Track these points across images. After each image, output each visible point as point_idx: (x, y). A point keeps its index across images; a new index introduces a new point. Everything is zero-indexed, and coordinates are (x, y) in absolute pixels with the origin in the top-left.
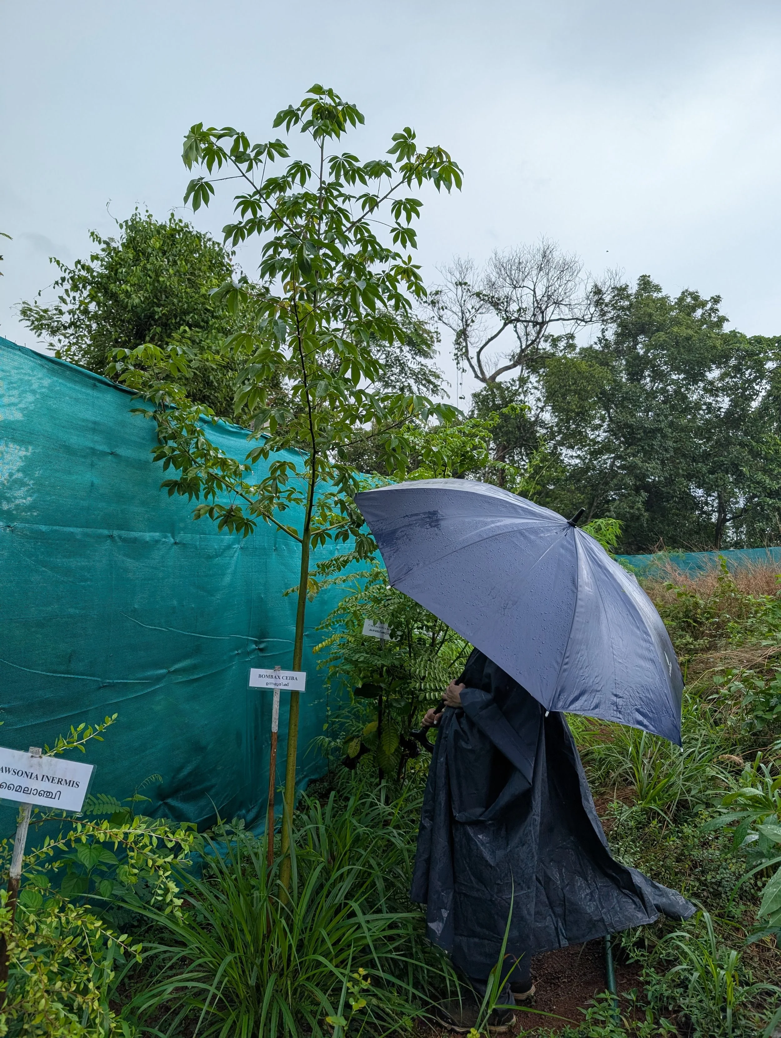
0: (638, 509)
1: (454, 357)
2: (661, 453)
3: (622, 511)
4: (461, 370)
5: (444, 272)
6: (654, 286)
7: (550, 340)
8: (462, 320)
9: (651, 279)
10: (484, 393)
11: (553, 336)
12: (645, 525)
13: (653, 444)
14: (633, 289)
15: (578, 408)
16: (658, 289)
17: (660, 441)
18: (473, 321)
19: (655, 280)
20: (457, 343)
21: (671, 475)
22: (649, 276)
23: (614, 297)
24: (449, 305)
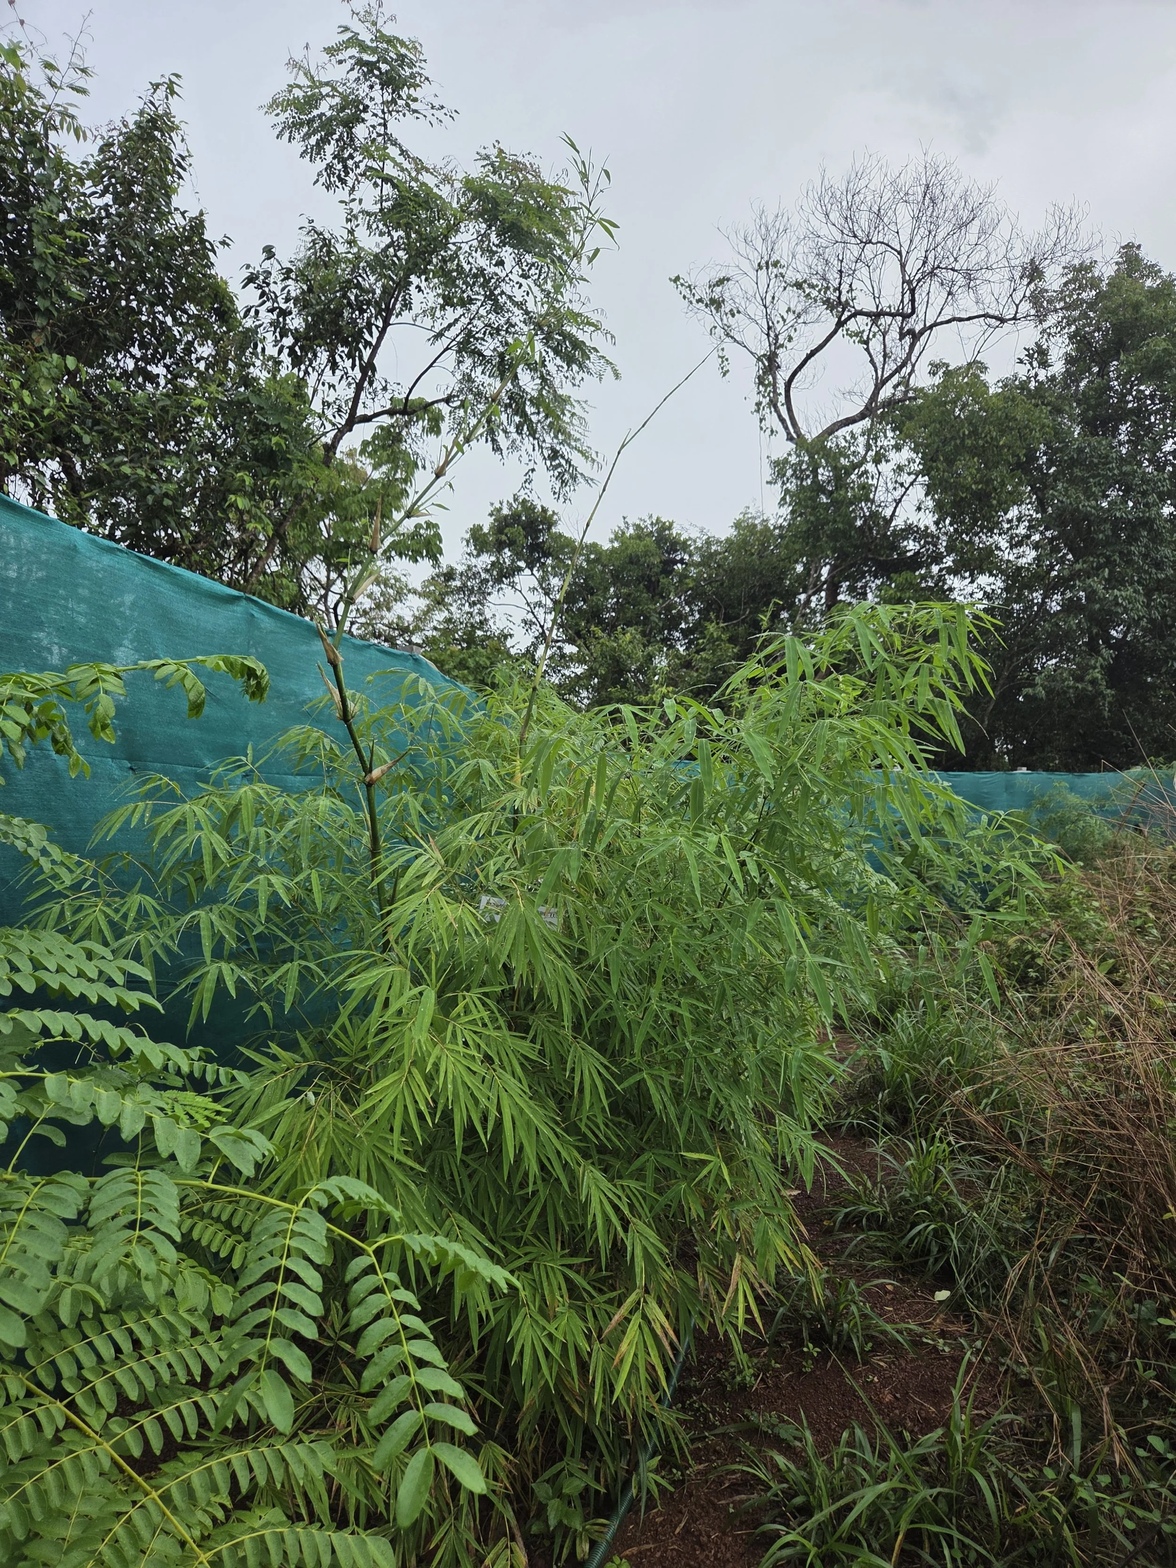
0: (1093, 682)
1: (754, 407)
2: (1146, 572)
3: (1058, 686)
4: (768, 432)
5: (733, 237)
6: (1147, 267)
7: (940, 373)
8: (768, 335)
9: (1142, 253)
10: (793, 459)
11: (948, 365)
12: (1106, 714)
13: (1130, 552)
14: (1106, 270)
15: (976, 483)
16: (1153, 270)
17: (1146, 546)
18: (790, 339)
19: (1148, 255)
20: (761, 381)
21: (1164, 616)
22: (1139, 247)
23: (1066, 284)
24: (742, 304)
